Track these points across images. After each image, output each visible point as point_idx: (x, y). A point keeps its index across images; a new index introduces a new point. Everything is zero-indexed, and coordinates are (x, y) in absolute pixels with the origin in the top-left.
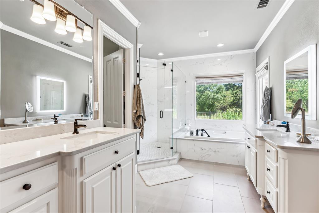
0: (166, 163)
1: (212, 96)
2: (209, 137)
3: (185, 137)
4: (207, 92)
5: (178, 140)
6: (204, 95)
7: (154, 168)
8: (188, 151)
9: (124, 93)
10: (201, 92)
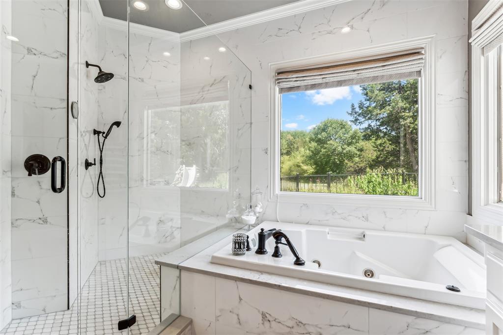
1: (340, 149)
2: (303, 265)
3: (215, 261)
4: (331, 142)
5: (184, 274)
6: (326, 148)
8: (217, 318)
10: (320, 142)
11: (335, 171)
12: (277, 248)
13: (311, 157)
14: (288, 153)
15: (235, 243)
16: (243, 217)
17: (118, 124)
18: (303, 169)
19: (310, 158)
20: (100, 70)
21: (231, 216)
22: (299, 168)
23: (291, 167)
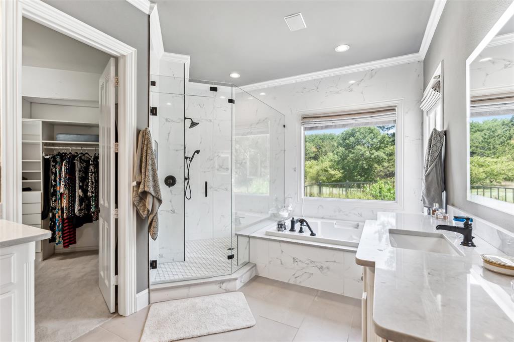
0: (215, 287)
1: (368, 154)
2: (315, 235)
3: (267, 234)
4: (359, 147)
5: (252, 240)
6: (353, 153)
7: (188, 297)
8: (270, 262)
9: (116, 146)
10: (348, 147)
11: (364, 176)
12: (301, 228)
13: (339, 161)
14: (316, 158)
15: (278, 225)
16: (280, 213)
17: (198, 152)
18: (330, 174)
19: (338, 163)
20: (192, 121)
21: (272, 212)
22: (327, 173)
23: (318, 172)
